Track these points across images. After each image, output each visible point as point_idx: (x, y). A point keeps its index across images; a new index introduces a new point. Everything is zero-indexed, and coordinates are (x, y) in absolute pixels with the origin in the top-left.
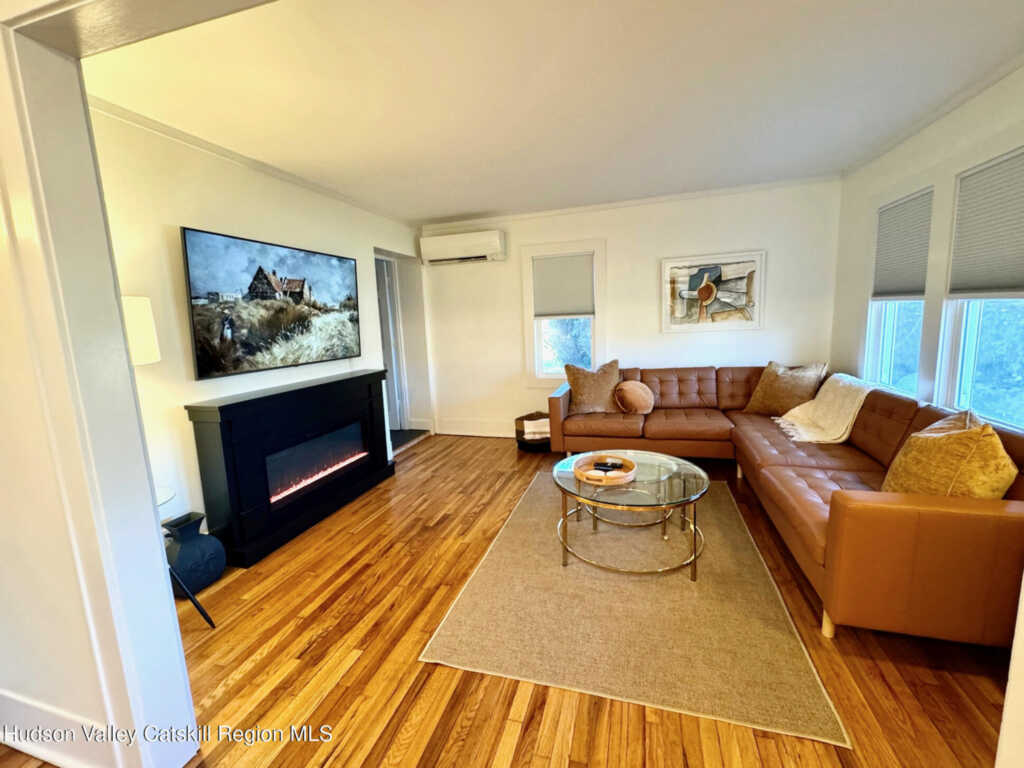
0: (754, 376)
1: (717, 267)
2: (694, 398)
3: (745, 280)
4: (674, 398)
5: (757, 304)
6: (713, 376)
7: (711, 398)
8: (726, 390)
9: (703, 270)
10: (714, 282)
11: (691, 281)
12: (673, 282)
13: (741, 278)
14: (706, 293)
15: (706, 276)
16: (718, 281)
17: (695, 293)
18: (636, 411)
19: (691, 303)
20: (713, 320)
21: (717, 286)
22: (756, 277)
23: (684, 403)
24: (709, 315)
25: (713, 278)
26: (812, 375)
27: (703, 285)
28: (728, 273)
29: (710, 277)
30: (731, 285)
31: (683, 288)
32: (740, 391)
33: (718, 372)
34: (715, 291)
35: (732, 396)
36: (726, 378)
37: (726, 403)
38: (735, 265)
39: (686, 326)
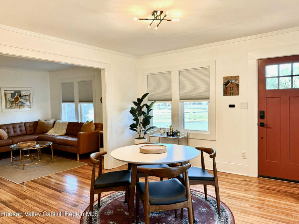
0: (36, 124)
1: (19, 92)
2: (19, 133)
3: (28, 96)
4: (12, 133)
5: (32, 103)
6: (23, 125)
7: (24, 132)
8: (29, 129)
9: (15, 92)
10: (19, 96)
11: (11, 95)
12: (5, 95)
13: (27, 95)
14: (17, 99)
15: (16, 94)
16: (20, 96)
17: (13, 99)
18: (4, 138)
19: (12, 102)
20: (20, 108)
21: (20, 97)
22: (31, 95)
23: (16, 134)
24: (18, 106)
25: (19, 95)
26: (52, 121)
27: (16, 97)
28: (23, 94)
29: (17, 94)
30: (24, 97)
31: (9, 96)
32: (32, 129)
33: (25, 124)
34: (20, 99)
35: (30, 130)
36: (28, 125)
37: (29, 133)
38: (25, 91)
39: (11, 110)
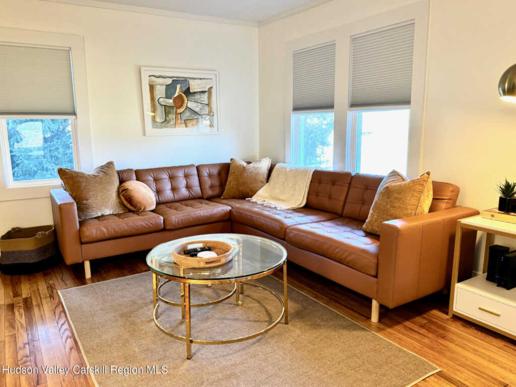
0: (225, 169)
1: (185, 81)
2: (184, 192)
3: (207, 94)
4: (168, 194)
5: (215, 114)
6: (195, 172)
7: (197, 189)
8: (208, 182)
9: (175, 82)
10: (184, 93)
11: (167, 90)
12: (152, 87)
13: (203, 92)
14: (179, 102)
15: (178, 86)
16: (188, 92)
17: (171, 101)
18: (145, 208)
19: (167, 110)
20: (186, 126)
21: (187, 97)
22: (214, 90)
23: (177, 197)
24: (183, 122)
25: (184, 89)
26: (264, 165)
27: (177, 94)
28: (195, 86)
29: (181, 88)
30: (197, 97)
31: (160, 91)
32: (216, 182)
33: (198, 168)
34: (186, 101)
35: (212, 187)
36: (205, 173)
37: (209, 193)
38: (199, 80)
39: (166, 131)
